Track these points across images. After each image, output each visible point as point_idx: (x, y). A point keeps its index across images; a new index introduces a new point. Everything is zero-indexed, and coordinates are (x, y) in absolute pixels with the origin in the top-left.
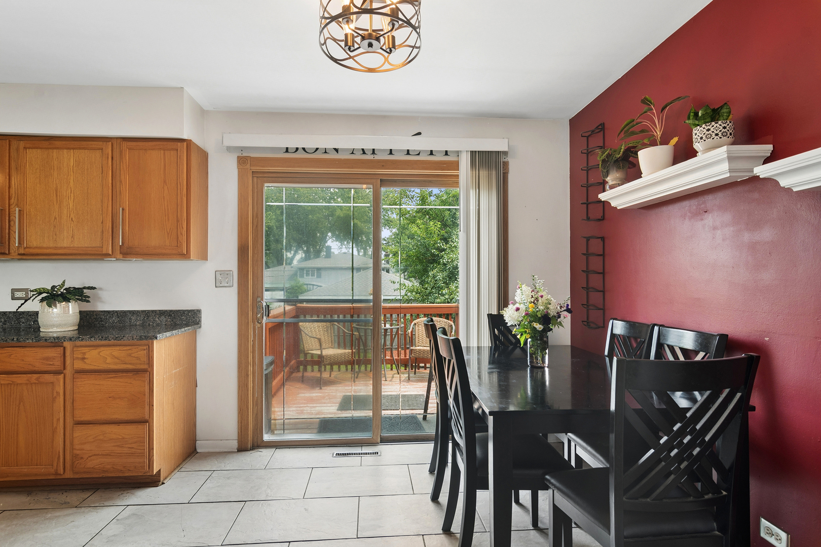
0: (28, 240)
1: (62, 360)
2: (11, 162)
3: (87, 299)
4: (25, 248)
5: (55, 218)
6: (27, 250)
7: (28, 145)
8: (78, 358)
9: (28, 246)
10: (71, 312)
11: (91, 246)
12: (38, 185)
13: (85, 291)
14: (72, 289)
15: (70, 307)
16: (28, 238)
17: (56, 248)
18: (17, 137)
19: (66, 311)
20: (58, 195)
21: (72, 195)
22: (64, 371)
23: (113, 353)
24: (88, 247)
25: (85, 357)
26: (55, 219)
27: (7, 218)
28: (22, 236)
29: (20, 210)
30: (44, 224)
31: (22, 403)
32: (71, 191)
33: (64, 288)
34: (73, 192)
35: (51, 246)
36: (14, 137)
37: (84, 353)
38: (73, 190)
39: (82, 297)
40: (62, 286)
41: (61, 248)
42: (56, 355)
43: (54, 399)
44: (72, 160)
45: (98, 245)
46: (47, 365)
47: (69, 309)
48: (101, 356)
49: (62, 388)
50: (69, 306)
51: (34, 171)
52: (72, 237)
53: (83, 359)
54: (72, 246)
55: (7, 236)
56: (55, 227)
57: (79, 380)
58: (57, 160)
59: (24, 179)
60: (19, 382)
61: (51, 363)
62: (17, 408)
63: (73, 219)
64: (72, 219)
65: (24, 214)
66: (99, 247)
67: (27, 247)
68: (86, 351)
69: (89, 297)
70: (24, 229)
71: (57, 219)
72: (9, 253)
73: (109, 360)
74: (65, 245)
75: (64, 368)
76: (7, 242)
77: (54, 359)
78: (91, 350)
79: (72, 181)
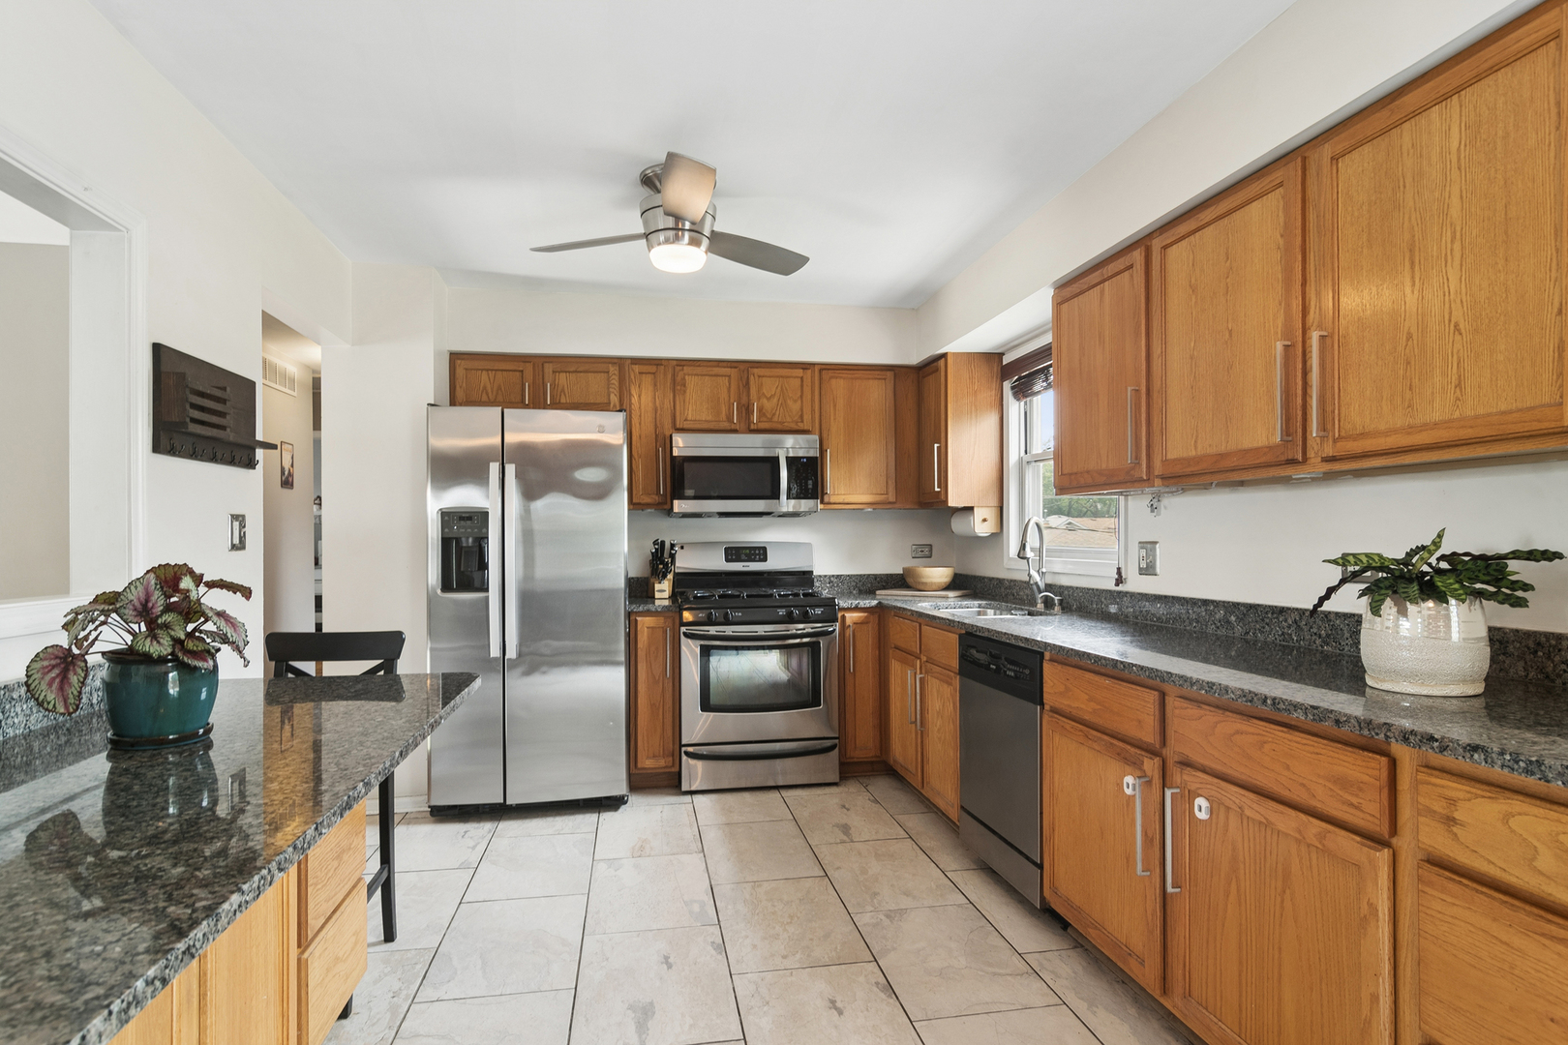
0: (1342, 415)
1: (1386, 803)
2: (1307, 214)
3: (1520, 593)
4: (1335, 441)
5: (1410, 336)
6: (1339, 444)
7: (1339, 148)
8: (1430, 812)
9: (1343, 434)
10: (1455, 636)
11: (1520, 405)
12: (1365, 251)
13: (1513, 565)
14: (1467, 559)
15: (1454, 618)
16: (1343, 409)
17: (1410, 429)
18: (1320, 138)
19: (1437, 630)
20: (1417, 261)
21: (1457, 246)
22: (1394, 841)
23: (1562, 838)
24: (1510, 412)
25: (1456, 815)
26: (1408, 340)
27: (1299, 366)
28: (1329, 409)
29: (1322, 337)
30: (1380, 363)
31: (1288, 891)
32: (1454, 233)
33: (1438, 554)
34: (1458, 234)
35: (1399, 424)
36: (1313, 143)
37: (1452, 802)
38: (1458, 228)
39: (1499, 588)
40: (1432, 548)
41: (1425, 427)
42: (1366, 778)
43: (1364, 922)
44: (1455, 130)
45: (1546, 400)
46: (1344, 803)
47: (1448, 626)
48: (1513, 831)
49: (1385, 896)
50: (1448, 618)
51: (1356, 214)
52: (1459, 385)
53: (1450, 821)
54: (1457, 414)
55: (1300, 413)
56: (1408, 363)
57: (1435, 893)
58: (1411, 151)
59: (1333, 248)
60: (1281, 827)
61: (1355, 800)
62: (1279, 899)
63: (1462, 326)
64: (1456, 325)
65: (1333, 346)
66: (1549, 405)
67: (1340, 438)
68: (1461, 795)
69: (1527, 587)
70: (1333, 387)
71: (1415, 337)
72: (1305, 459)
73: (1546, 861)
74: (1437, 416)
75: (1394, 830)
76: (1300, 431)
77: (1361, 790)
78: (1477, 796)
79: (1455, 201)
